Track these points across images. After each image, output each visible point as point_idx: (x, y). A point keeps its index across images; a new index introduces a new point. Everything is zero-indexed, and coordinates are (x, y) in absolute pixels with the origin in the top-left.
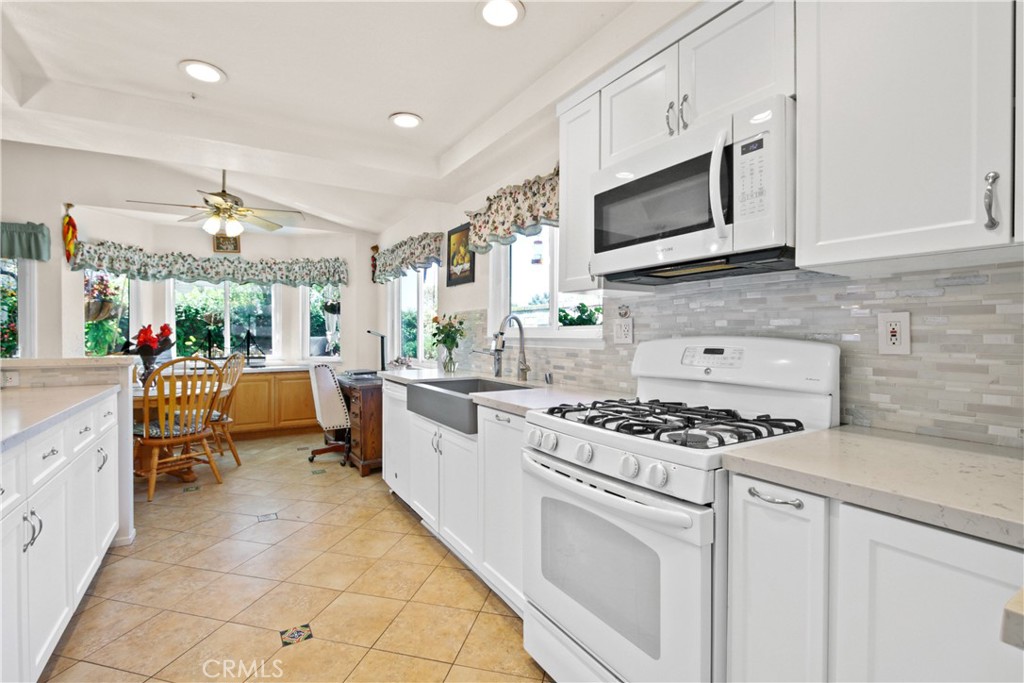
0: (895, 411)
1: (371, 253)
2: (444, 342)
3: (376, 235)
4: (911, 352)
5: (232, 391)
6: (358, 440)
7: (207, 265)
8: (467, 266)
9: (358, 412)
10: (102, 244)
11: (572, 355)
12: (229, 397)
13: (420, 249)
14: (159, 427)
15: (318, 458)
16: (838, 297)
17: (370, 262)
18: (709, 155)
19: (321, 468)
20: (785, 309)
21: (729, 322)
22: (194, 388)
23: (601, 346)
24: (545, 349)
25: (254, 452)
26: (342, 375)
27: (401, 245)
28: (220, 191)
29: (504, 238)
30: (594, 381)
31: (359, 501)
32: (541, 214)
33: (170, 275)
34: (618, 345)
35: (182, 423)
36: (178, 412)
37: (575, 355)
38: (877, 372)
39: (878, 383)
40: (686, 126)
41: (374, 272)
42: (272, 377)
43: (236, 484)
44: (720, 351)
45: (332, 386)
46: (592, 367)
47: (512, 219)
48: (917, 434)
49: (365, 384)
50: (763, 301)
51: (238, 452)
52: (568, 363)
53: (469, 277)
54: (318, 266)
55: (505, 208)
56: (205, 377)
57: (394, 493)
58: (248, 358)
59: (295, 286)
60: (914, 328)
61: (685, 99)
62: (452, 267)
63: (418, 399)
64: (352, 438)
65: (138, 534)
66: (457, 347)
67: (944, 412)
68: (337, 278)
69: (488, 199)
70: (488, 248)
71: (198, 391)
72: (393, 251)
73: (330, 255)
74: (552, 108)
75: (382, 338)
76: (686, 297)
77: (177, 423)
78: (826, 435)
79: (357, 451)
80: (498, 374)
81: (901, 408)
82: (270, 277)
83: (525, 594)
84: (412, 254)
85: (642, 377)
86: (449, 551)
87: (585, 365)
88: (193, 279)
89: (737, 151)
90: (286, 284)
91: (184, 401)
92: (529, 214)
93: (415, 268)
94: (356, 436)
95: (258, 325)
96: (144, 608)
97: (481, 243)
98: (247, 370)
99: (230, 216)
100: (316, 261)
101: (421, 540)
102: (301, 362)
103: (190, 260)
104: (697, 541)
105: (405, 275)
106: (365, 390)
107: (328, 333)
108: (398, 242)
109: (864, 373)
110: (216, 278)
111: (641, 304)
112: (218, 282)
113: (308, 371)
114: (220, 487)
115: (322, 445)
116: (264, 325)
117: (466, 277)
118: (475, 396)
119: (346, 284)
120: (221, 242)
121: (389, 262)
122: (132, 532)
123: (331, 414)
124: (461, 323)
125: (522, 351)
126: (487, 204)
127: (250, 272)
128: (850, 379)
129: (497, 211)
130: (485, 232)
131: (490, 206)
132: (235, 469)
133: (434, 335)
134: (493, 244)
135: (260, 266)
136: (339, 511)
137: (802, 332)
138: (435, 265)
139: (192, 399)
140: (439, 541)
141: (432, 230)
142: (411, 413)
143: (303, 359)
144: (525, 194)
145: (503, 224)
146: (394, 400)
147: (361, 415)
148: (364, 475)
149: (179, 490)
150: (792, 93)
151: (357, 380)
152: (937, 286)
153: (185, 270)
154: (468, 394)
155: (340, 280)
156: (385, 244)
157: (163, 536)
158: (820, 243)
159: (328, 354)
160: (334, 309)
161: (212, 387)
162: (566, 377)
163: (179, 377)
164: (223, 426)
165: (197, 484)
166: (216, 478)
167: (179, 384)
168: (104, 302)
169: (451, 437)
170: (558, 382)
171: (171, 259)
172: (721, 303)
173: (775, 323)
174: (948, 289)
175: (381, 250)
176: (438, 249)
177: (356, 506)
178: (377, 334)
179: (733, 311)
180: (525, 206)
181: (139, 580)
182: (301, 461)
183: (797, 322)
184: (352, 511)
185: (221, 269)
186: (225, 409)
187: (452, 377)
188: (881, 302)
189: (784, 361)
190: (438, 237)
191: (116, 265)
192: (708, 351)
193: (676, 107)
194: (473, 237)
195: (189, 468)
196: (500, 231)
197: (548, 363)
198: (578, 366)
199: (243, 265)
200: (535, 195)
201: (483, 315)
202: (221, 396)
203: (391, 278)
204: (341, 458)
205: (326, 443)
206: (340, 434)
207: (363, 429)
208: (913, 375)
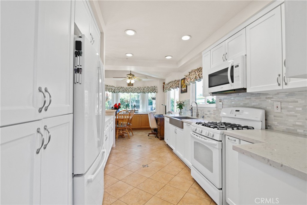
0: (278, 126)
1: (163, 84)
2: (179, 107)
3: (164, 80)
4: (281, 112)
5: (132, 118)
6: (159, 131)
7: (127, 89)
8: (185, 88)
9: (159, 124)
10: (107, 86)
11: (209, 111)
12: (131, 120)
13: (174, 84)
14: (118, 125)
15: (150, 135)
16: (266, 98)
17: (163, 87)
18: (228, 68)
19: (151, 137)
20: (255, 101)
21: (243, 103)
22: (125, 117)
23: (215, 109)
24: (203, 110)
25: (136, 133)
26: (156, 115)
27: (170, 83)
28: (130, 73)
29: (193, 82)
30: (214, 118)
31: (159, 145)
32: (201, 77)
33: (119, 92)
34: (219, 109)
35: (123, 125)
36: (122, 122)
37: (210, 111)
38: (275, 116)
39: (275, 119)
40: (227, 60)
41: (164, 89)
42: (140, 115)
43: (133, 139)
44: (239, 111)
45: (153, 118)
46: (213, 114)
47: (194, 77)
48: (283, 131)
49: (161, 118)
50: (250, 99)
51: (133, 133)
52: (208, 113)
53: (186, 91)
54: (150, 88)
55: (193, 75)
56: (127, 115)
57: (167, 144)
58: (135, 111)
59: (145, 93)
60: (282, 106)
61: (226, 54)
62: (182, 89)
63: (172, 121)
64: (158, 131)
65: (116, 146)
66: (183, 109)
67: (288, 126)
68: (155, 91)
69: (189, 72)
70: (189, 84)
71: (126, 118)
72: (168, 84)
73: (153, 85)
74: (201, 53)
75: (166, 106)
76: (234, 97)
77: (122, 125)
78: (260, 131)
79: (159, 134)
80: (192, 116)
81: (279, 125)
82: (140, 91)
83: (191, 163)
84: (172, 85)
85: (223, 117)
86: (178, 157)
87: (212, 114)
88: (124, 92)
89: (234, 67)
90: (143, 93)
91: (123, 120)
92: (198, 76)
93: (173, 89)
94: (159, 130)
95: (136, 103)
96: (119, 158)
97: (188, 83)
98: (135, 113)
99: (132, 79)
100: (150, 87)
101: (172, 154)
102: (146, 112)
103: (123, 88)
104: (218, 147)
105: (171, 90)
106: (161, 119)
107: (153, 105)
108: (169, 82)
109: (271, 117)
110: (128, 92)
111: (224, 99)
112: (129, 93)
113: (148, 114)
114: (130, 139)
115: (151, 132)
116: (138, 103)
117: (185, 91)
118: (183, 120)
119: (157, 92)
120: (130, 84)
121: (167, 87)
122: (115, 145)
123: (153, 125)
124: (184, 103)
125: (197, 110)
126: (189, 74)
127: (135, 90)
128: (269, 118)
129: (191, 75)
130: (189, 80)
131: (190, 74)
132: (132, 136)
133: (177, 106)
134: (191, 83)
135: (137, 89)
136: (154, 146)
137: (259, 106)
138: (178, 88)
139: (125, 119)
140: (176, 155)
141: (177, 79)
142: (171, 124)
143: (147, 111)
144: (197, 71)
145: (193, 78)
146: (167, 121)
147: (160, 125)
148: (160, 140)
149: (122, 139)
150: (245, 54)
151: (159, 117)
152: (286, 96)
153: (122, 90)
154: (181, 119)
155: (155, 92)
156: (166, 82)
157: (120, 147)
158: (251, 87)
159: (153, 110)
160: (154, 99)
161: (128, 117)
162: (208, 117)
163: (122, 115)
164: (130, 126)
165: (125, 138)
166: (129, 137)
167: (122, 116)
168: (107, 98)
169: (178, 129)
170: (206, 118)
171: (119, 88)
172: (241, 99)
173: (253, 104)
174: (288, 97)
175: (165, 84)
176: (179, 84)
177: (158, 146)
178: (164, 105)
179: (244, 101)
180: (197, 74)
181: (117, 153)
182: (146, 136)
183: (258, 104)
184: (157, 147)
185: (129, 90)
186: (130, 123)
187: (181, 116)
188: (275, 99)
189: (247, 113)
190: (178, 81)
191: (110, 90)
192: (236, 111)
193: (225, 55)
194: (186, 82)
195: (123, 135)
196: (192, 80)
197: (204, 113)
198: (211, 114)
199: (134, 89)
200: (200, 72)
201: (189, 101)
202: (130, 119)
203: (168, 91)
204: (155, 136)
205: (152, 132)
206: (155, 130)
207: (160, 129)
208: (282, 117)
